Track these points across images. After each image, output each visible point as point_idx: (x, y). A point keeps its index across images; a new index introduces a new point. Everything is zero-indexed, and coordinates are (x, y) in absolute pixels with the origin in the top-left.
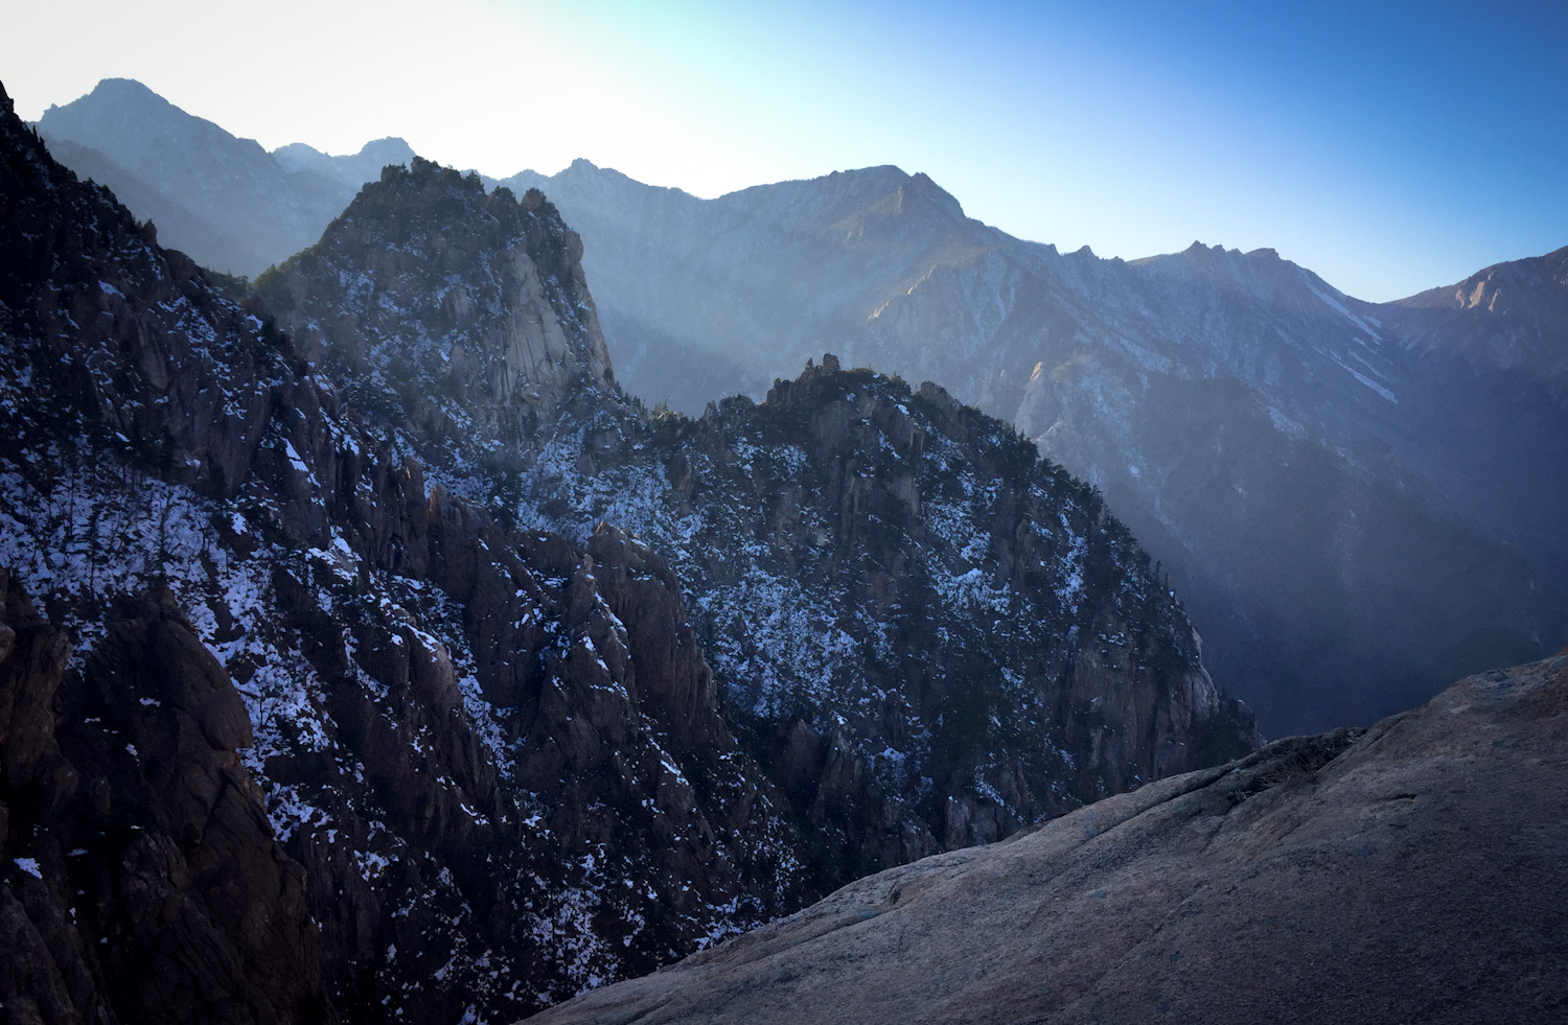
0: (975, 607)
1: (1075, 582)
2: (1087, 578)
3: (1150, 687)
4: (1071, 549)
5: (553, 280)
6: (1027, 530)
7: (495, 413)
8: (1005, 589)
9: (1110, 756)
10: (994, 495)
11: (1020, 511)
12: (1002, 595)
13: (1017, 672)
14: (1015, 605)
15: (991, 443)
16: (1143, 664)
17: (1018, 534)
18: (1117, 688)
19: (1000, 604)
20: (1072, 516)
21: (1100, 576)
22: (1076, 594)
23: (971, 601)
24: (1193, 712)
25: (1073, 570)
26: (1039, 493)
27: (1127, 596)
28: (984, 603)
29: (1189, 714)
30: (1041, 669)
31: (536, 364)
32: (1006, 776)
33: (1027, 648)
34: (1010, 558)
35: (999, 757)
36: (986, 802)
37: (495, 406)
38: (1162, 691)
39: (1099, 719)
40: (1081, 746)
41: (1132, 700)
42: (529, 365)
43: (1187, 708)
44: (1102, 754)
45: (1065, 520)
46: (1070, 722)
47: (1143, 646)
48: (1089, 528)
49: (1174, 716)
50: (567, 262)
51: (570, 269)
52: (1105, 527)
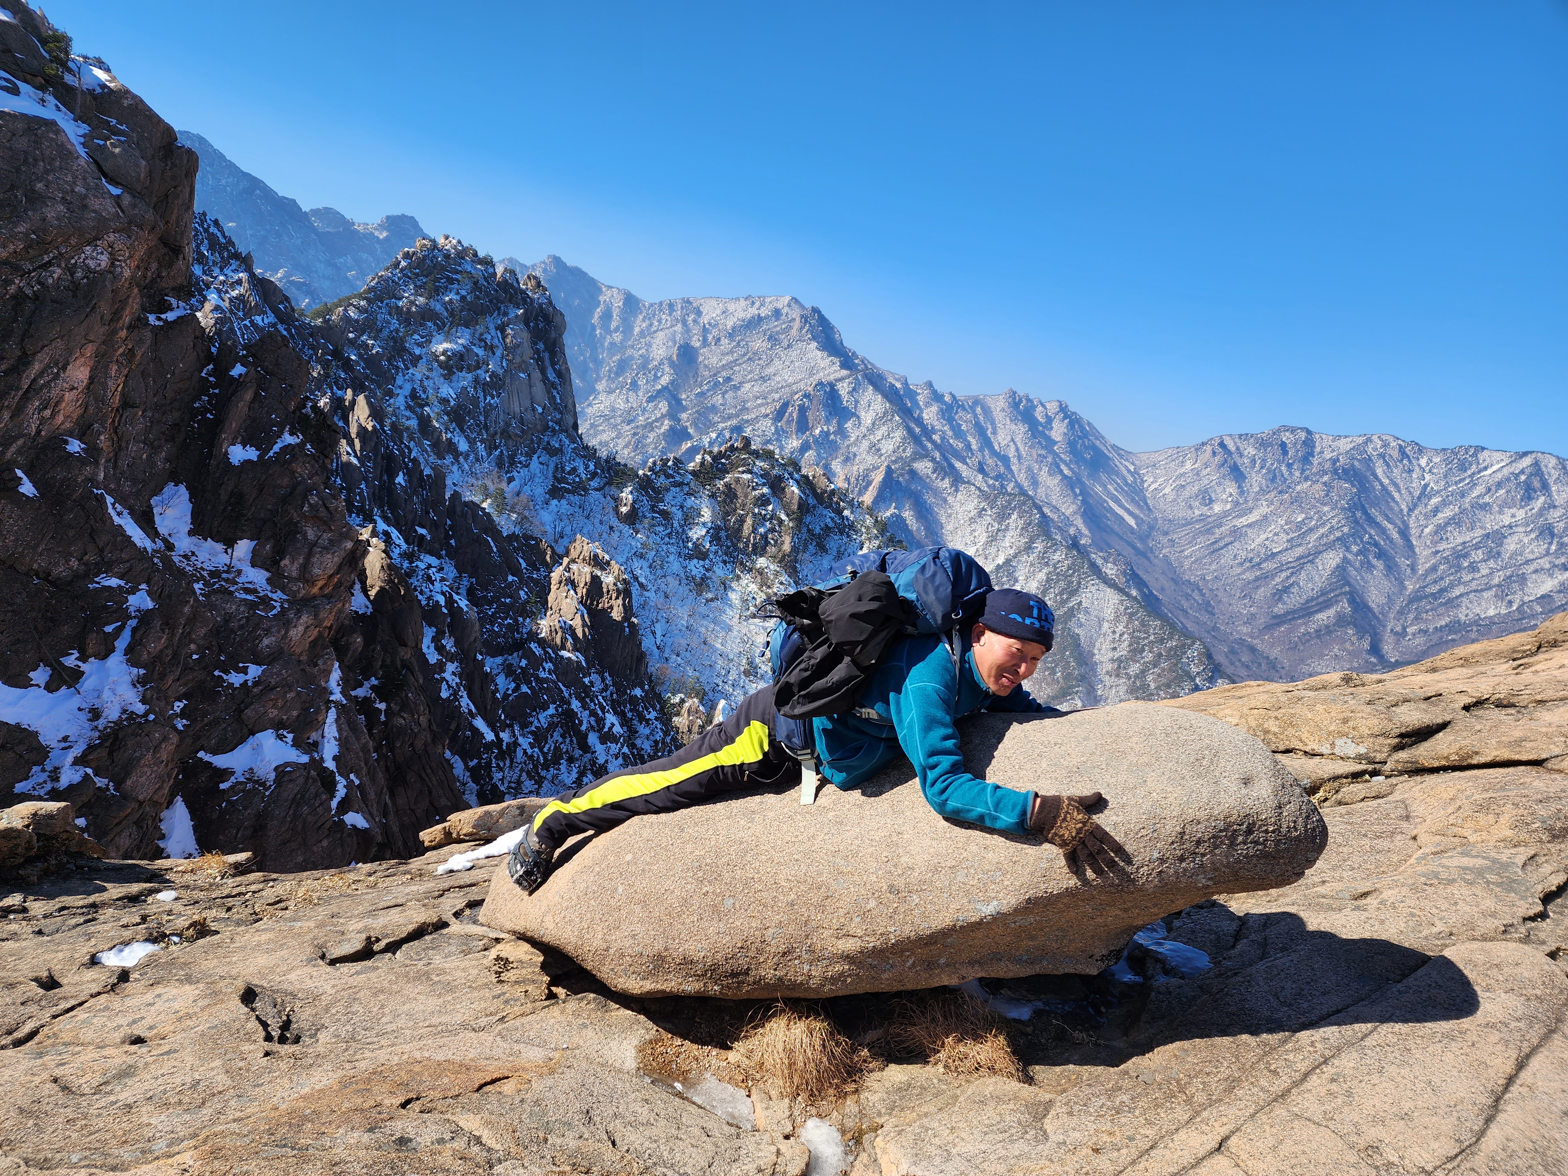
5: (541, 346)
31: (523, 411)
37: (488, 437)
42: (517, 410)
50: (553, 335)
51: (555, 339)
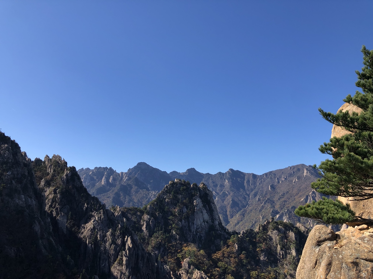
7: (192, 235)
31: (201, 223)
37: (192, 234)
42: (199, 223)
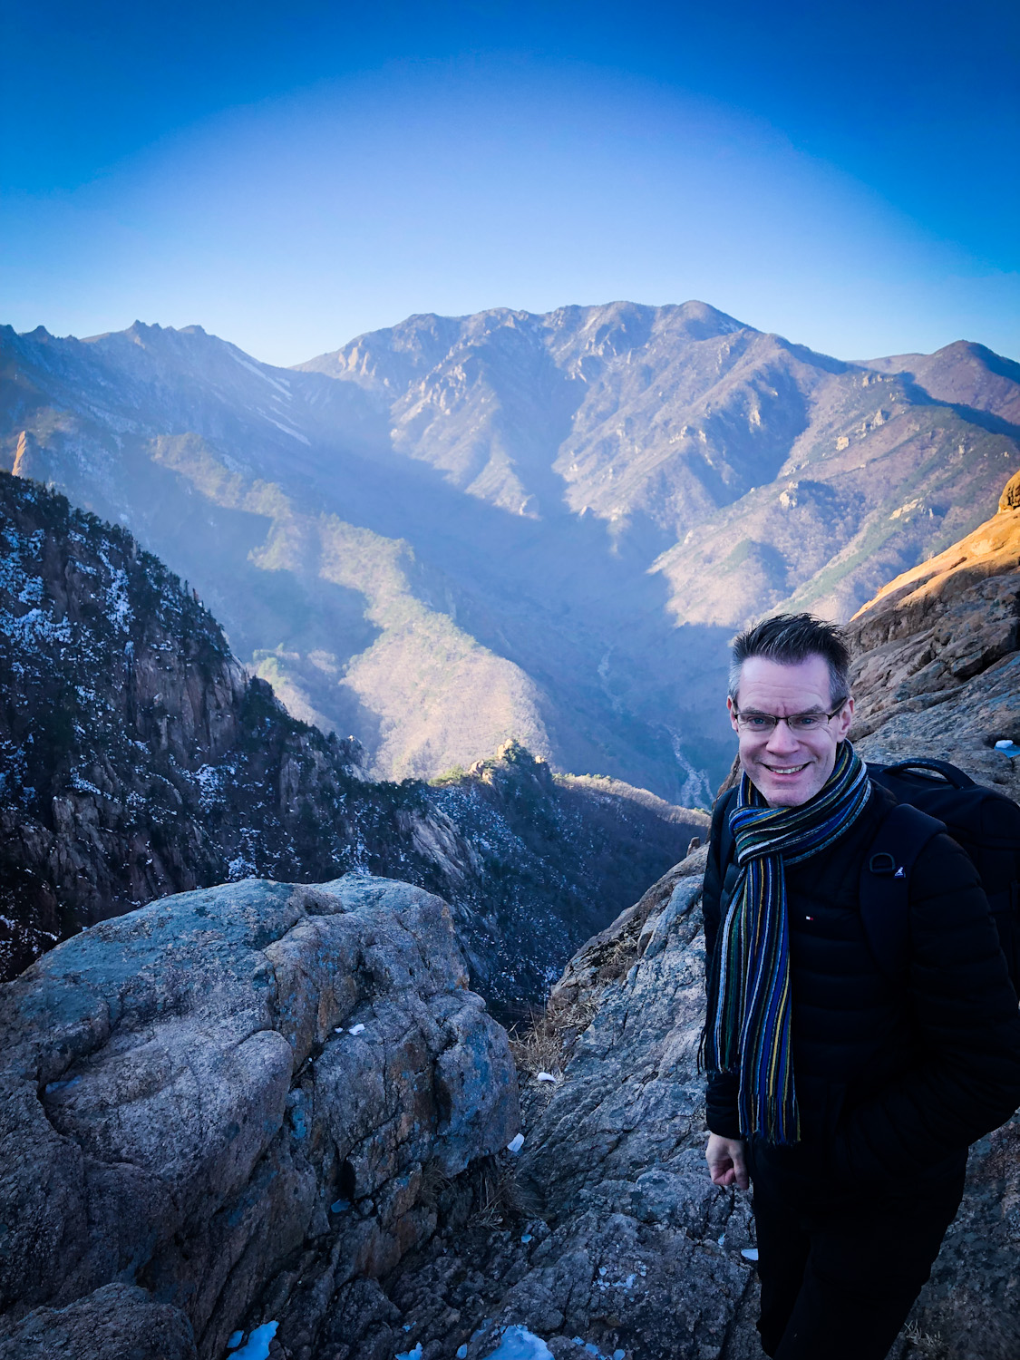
0: (41, 641)
1: (123, 607)
2: (132, 601)
3: (198, 679)
4: (114, 581)
6: (74, 570)
8: (65, 622)
9: (175, 737)
10: (39, 545)
11: (65, 554)
12: (63, 627)
13: (88, 686)
14: (75, 634)
15: (26, 500)
16: (189, 662)
17: (66, 573)
18: (173, 684)
19: (63, 634)
20: (109, 553)
21: (143, 599)
22: (125, 617)
23: (36, 636)
24: (234, 692)
25: (119, 597)
26: (78, 538)
27: (167, 612)
28: (48, 636)
29: (231, 693)
30: (109, 681)
32: (98, 770)
33: (92, 666)
34: (63, 595)
35: (89, 756)
36: (86, 794)
38: (207, 680)
39: (162, 711)
40: (152, 733)
41: (185, 691)
43: (228, 689)
44: (169, 738)
45: (104, 558)
46: (139, 717)
47: (186, 647)
48: (126, 562)
49: (220, 696)
52: (139, 559)
